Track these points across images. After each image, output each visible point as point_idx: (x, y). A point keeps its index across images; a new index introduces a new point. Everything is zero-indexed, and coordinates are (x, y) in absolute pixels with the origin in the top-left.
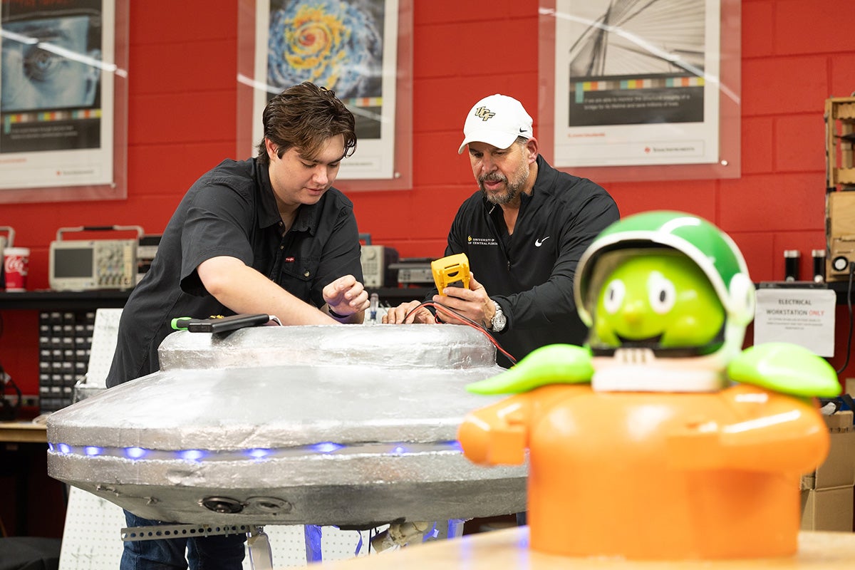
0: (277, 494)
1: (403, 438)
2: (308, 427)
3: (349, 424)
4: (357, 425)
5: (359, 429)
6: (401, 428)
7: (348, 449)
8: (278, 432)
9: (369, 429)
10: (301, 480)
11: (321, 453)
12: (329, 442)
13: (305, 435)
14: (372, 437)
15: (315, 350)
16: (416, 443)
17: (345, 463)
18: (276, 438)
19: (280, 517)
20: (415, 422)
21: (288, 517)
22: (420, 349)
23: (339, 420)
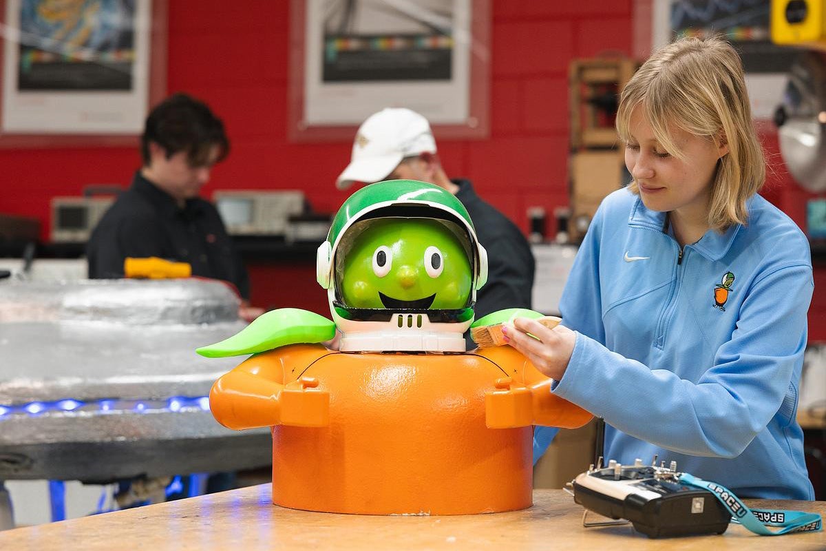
0: (19, 451)
1: (145, 394)
2: (50, 384)
3: (91, 381)
4: (97, 382)
5: (101, 387)
6: (143, 386)
7: (90, 406)
8: (20, 389)
9: (111, 387)
10: (42, 437)
11: (63, 410)
12: (71, 399)
13: (47, 393)
14: (114, 394)
15: (56, 307)
16: (158, 400)
17: (85, 420)
18: (18, 396)
19: (21, 473)
20: (158, 379)
21: (29, 473)
22: (162, 306)
23: (80, 377)
